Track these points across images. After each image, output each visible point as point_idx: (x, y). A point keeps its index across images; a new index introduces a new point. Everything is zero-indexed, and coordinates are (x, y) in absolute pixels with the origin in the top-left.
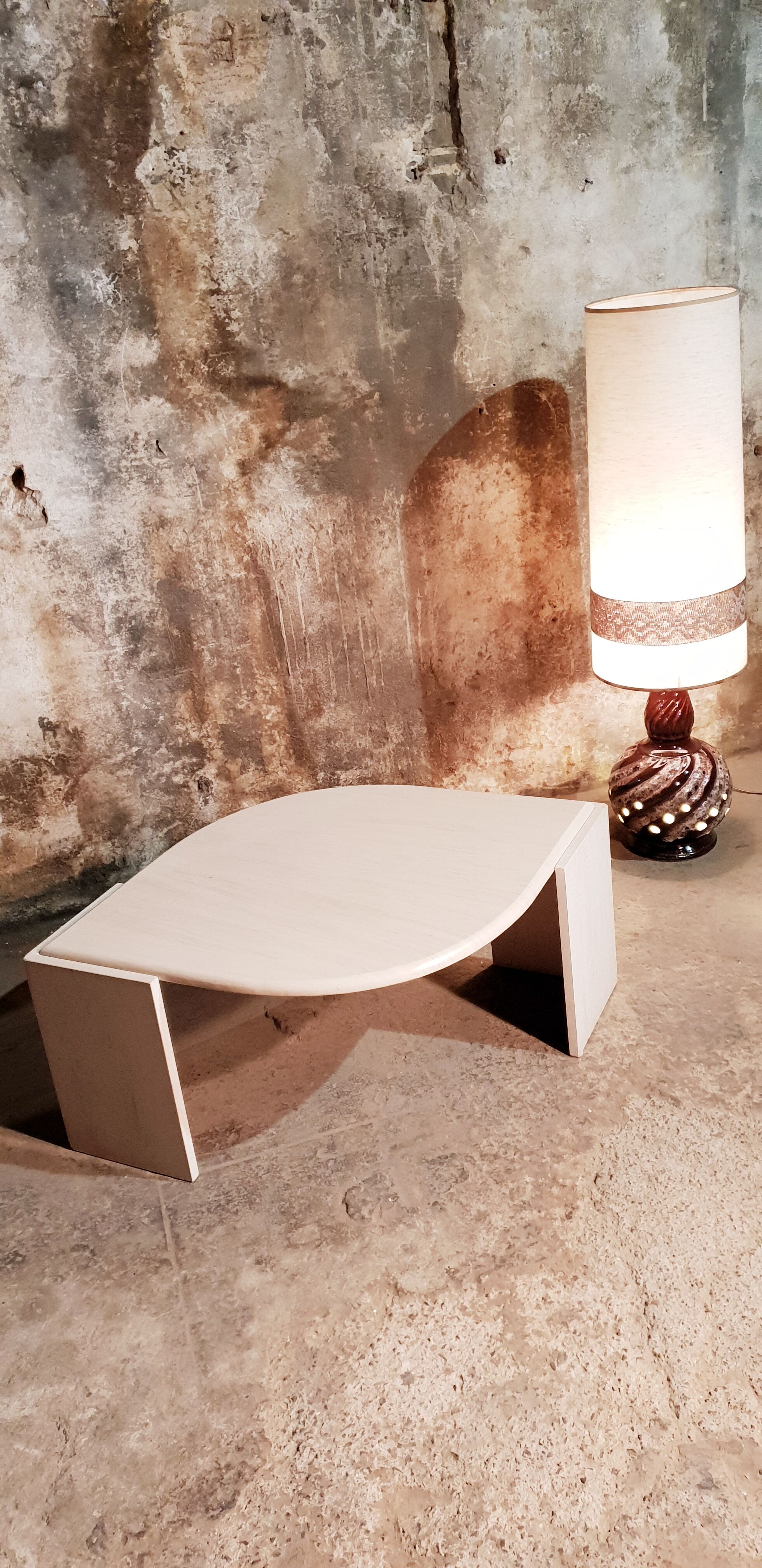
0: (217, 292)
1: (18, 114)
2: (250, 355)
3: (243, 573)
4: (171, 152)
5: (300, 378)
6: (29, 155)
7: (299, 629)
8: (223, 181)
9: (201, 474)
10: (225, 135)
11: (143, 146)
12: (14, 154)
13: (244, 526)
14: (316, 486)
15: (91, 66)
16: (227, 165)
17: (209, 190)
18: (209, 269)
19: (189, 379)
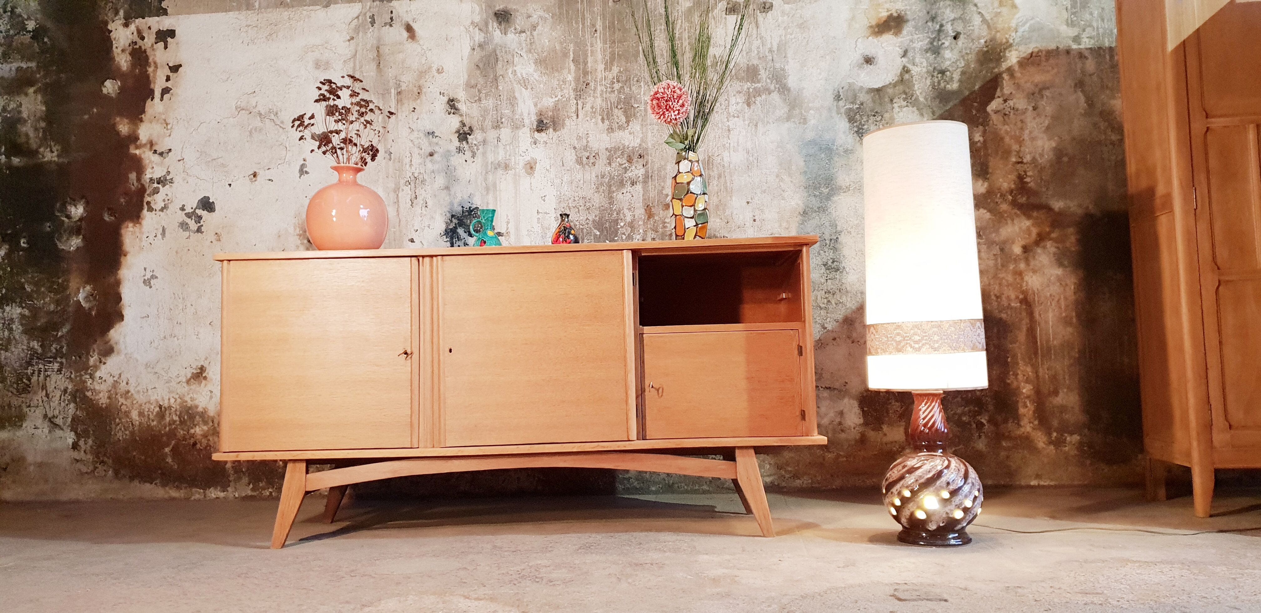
0: (1022, 162)
1: (936, 84)
2: (1035, 193)
3: (1018, 304)
4: (1005, 101)
5: (1062, 207)
6: (938, 101)
7: (1048, 341)
8: (1030, 113)
9: (1002, 250)
10: (1033, 94)
11: (992, 98)
12: (931, 100)
13: (1022, 279)
14: (1066, 263)
15: (973, 66)
16: (1033, 107)
17: (1023, 117)
18: (1018, 152)
19: (1001, 202)
